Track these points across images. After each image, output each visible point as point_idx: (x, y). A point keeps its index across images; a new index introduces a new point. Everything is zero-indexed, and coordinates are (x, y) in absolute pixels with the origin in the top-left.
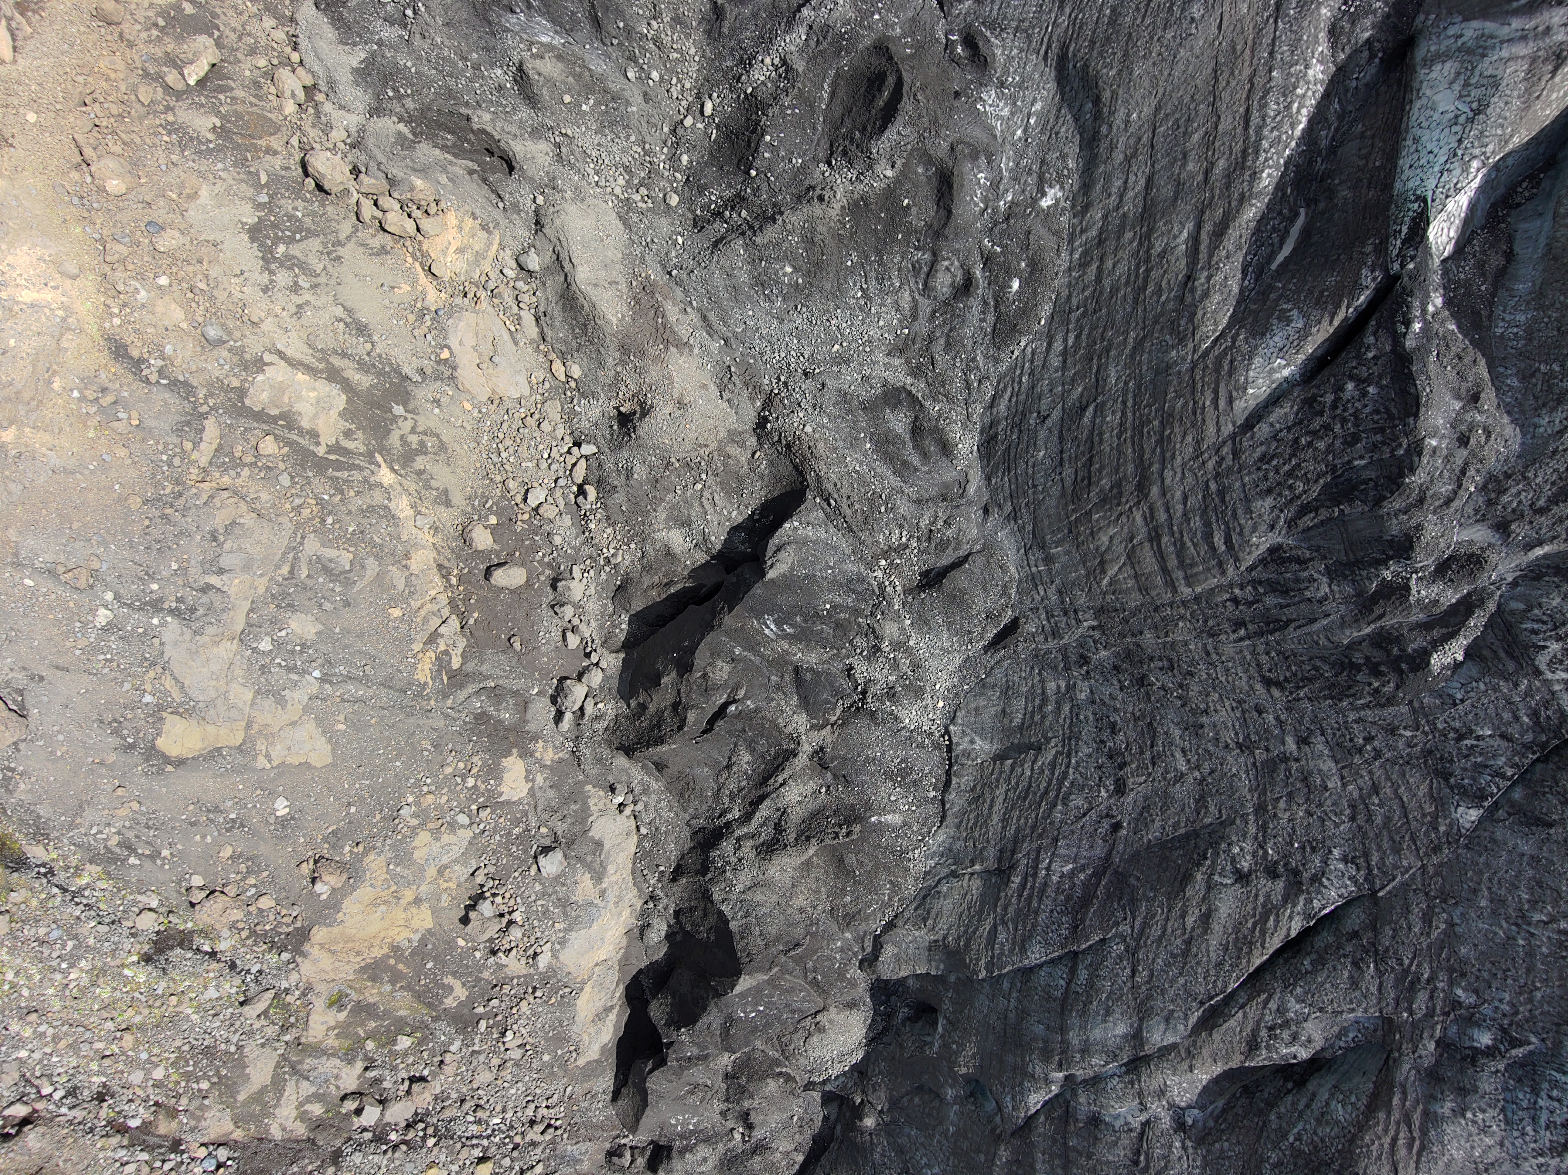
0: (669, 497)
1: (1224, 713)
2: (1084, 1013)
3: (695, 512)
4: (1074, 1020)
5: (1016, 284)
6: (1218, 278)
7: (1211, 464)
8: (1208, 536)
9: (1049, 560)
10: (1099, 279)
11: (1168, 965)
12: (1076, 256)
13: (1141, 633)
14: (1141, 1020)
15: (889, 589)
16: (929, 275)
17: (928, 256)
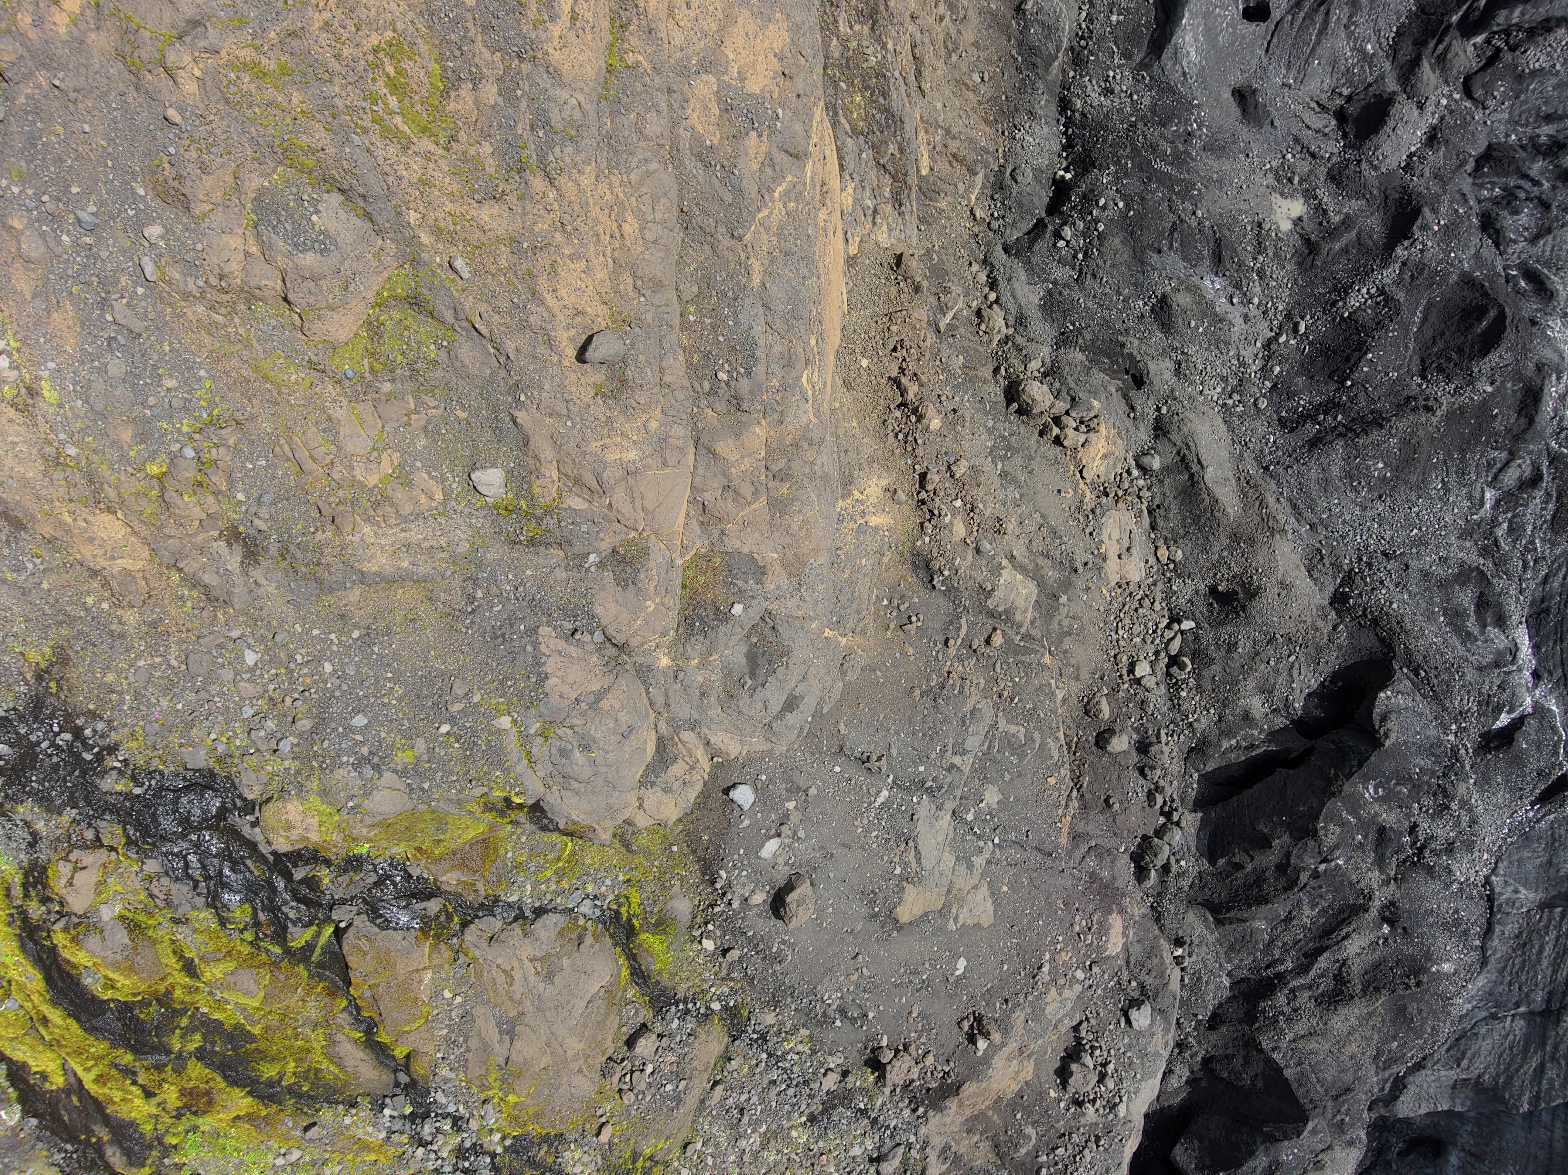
0: (1262, 668)
3: (1282, 680)
15: (1463, 752)
16: (1500, 470)
17: (1504, 455)
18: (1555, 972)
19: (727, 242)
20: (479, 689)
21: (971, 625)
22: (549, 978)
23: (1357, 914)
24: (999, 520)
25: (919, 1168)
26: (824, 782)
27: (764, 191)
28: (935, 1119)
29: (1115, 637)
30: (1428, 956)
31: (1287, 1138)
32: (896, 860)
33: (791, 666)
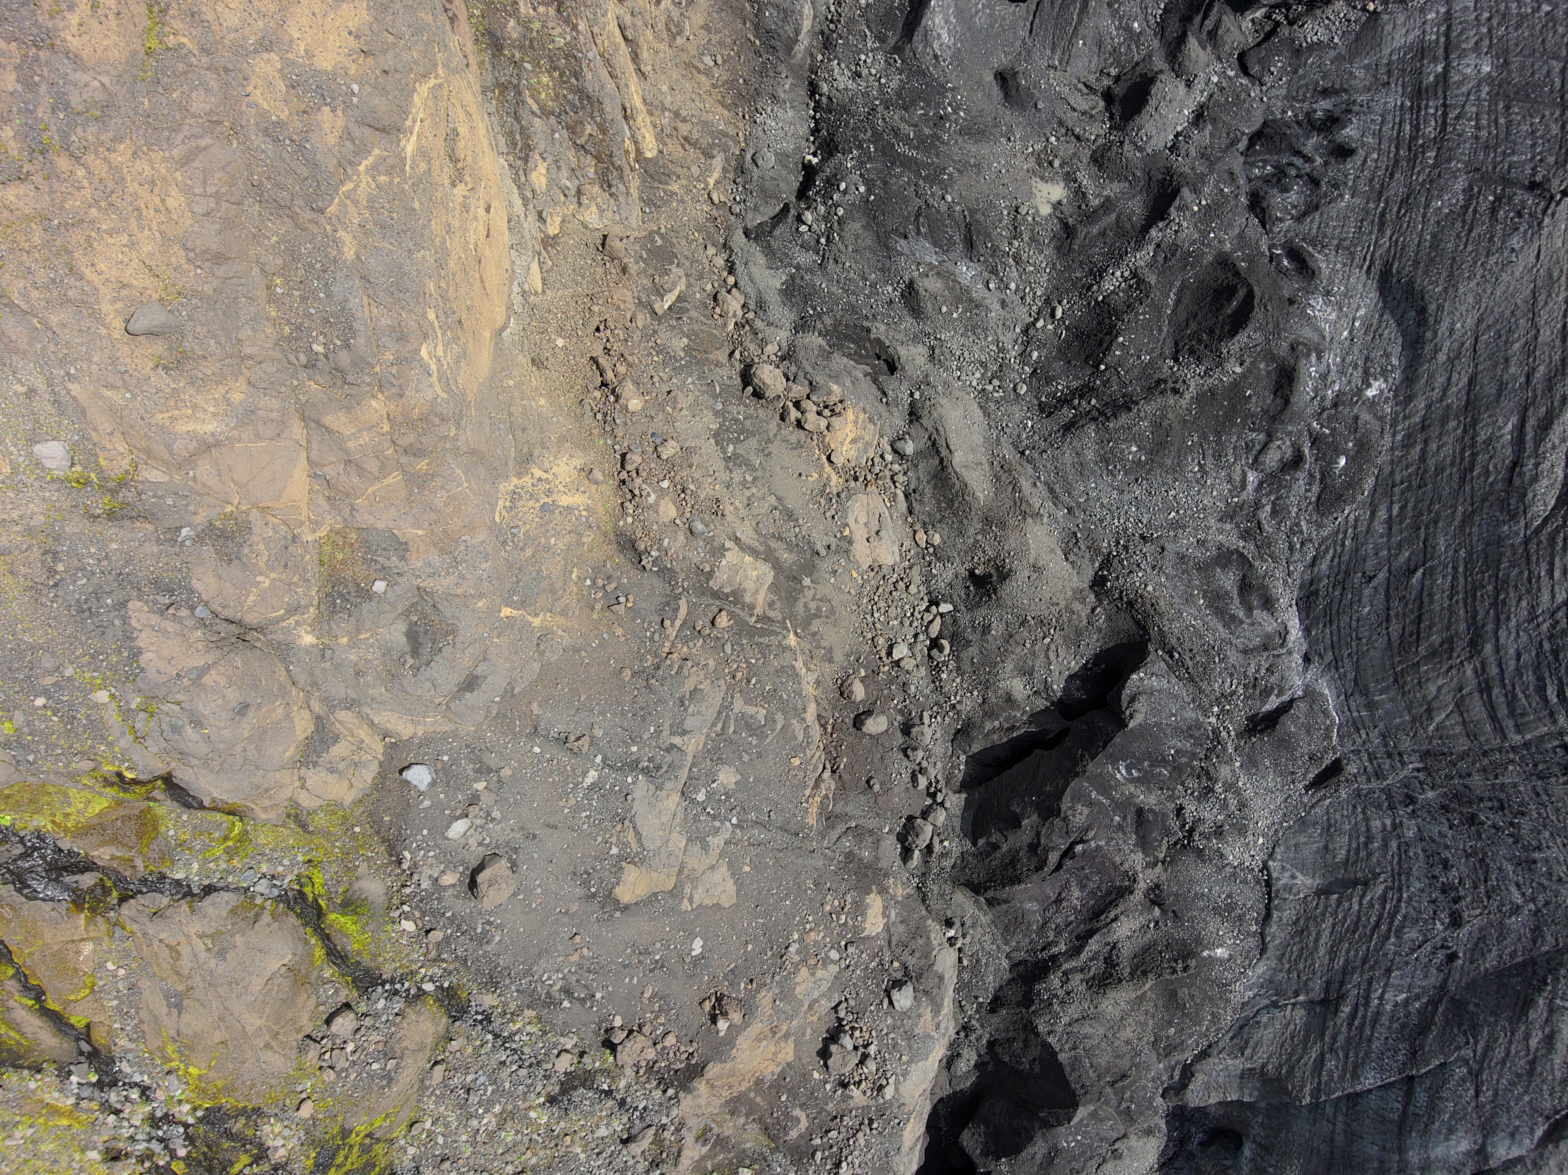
0: (1019, 650)
1: (1555, 849)
2: (1426, 1131)
3: (1040, 662)
4: (1413, 1139)
5: (1342, 461)
6: (1546, 466)
7: (1545, 627)
8: (1541, 689)
9: (1371, 706)
10: (1423, 458)
11: (1513, 1084)
12: (1399, 438)
13: (1469, 775)
14: (1485, 1137)
15: (1224, 734)
16: (1260, 452)
17: (1262, 437)
18: (1332, 960)
19: (308, 215)
20: (72, 663)
21: (692, 607)
22: (222, 954)
23: (1122, 896)
24: (718, 500)
25: (675, 1150)
26: (520, 762)
27: (346, 164)
28: (687, 1102)
29: (870, 620)
30: (1199, 941)
31: (1060, 1124)
32: (614, 840)
33: (458, 645)
